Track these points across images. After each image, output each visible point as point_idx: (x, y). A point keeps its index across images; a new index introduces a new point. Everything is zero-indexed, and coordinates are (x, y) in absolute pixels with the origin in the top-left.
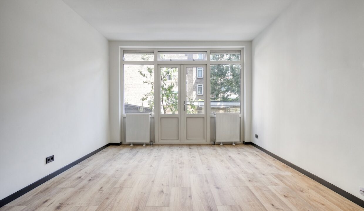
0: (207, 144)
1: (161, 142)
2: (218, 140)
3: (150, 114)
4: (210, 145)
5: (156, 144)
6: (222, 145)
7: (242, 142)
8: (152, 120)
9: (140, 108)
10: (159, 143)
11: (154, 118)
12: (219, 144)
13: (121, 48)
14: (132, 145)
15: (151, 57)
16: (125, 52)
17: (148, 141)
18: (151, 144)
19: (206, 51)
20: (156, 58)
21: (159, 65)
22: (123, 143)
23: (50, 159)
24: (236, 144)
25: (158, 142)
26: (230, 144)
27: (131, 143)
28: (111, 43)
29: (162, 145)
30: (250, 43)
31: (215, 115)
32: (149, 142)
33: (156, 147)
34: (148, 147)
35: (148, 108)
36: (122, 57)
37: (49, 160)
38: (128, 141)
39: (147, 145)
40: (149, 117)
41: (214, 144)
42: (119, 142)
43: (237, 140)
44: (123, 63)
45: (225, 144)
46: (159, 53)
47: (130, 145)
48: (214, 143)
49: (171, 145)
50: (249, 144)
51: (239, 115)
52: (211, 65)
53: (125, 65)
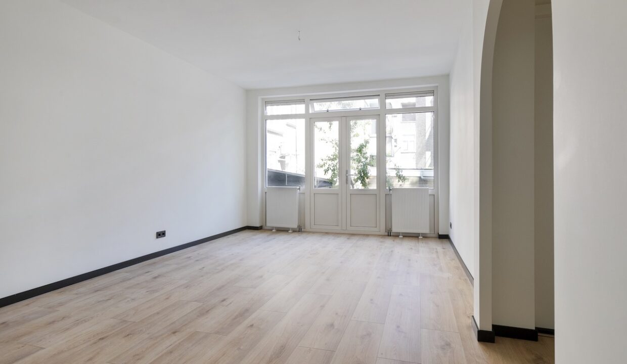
0: (380, 235)
1: (314, 228)
2: (395, 230)
3: (298, 187)
4: (383, 236)
5: (307, 230)
7: (436, 235)
8: (302, 197)
10: (311, 230)
11: (304, 193)
12: (397, 236)
13: (262, 99)
14: (274, 231)
15: (300, 109)
16: (267, 102)
17: (295, 226)
18: (299, 230)
19: (379, 95)
20: (307, 109)
21: (311, 120)
22: (264, 227)
23: (161, 234)
24: (425, 237)
25: (310, 228)
26: (414, 236)
27: (273, 227)
28: (249, 94)
29: (315, 233)
30: (447, 78)
31: (391, 191)
33: (306, 235)
34: (296, 235)
35: (328, 179)
36: (263, 110)
37: (159, 235)
38: (270, 224)
39: (294, 231)
40: (296, 192)
41: (390, 236)
42: (258, 225)
43: (426, 230)
44: (265, 118)
45: (407, 236)
46: (311, 101)
47: (272, 230)
48: (389, 234)
49: (327, 233)
50: (445, 237)
51: (430, 192)
52: (387, 115)
53: (267, 121)
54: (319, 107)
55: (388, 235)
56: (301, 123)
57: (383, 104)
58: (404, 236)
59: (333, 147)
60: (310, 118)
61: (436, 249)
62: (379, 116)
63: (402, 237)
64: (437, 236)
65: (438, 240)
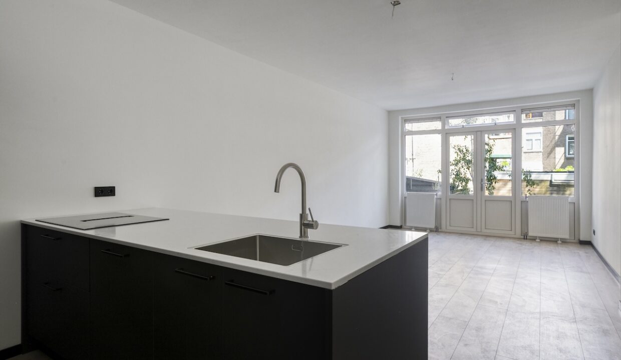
0: (516, 238)
1: (450, 229)
2: (531, 234)
3: (436, 194)
4: (519, 239)
5: (444, 231)
6: (538, 240)
7: (576, 241)
8: (438, 201)
9: (434, 184)
11: (440, 199)
12: (533, 239)
13: (402, 118)
15: (437, 125)
16: (406, 121)
18: (436, 230)
19: (515, 111)
20: (443, 125)
21: (446, 134)
22: (404, 226)
24: (564, 242)
25: (446, 229)
26: (554, 241)
27: (412, 227)
28: (391, 114)
29: (450, 233)
30: (590, 92)
31: (527, 199)
32: (434, 227)
33: (442, 234)
34: (432, 234)
36: (403, 127)
38: (409, 224)
39: (431, 231)
40: (434, 197)
41: (526, 239)
43: (566, 236)
44: (405, 134)
45: (544, 240)
46: (447, 119)
48: (525, 237)
49: (462, 234)
50: (588, 244)
51: (570, 200)
52: (523, 129)
53: (406, 136)
54: (455, 122)
55: (524, 239)
56: (438, 138)
57: (518, 119)
58: (541, 240)
59: (455, 153)
60: (446, 133)
61: (578, 253)
62: (514, 130)
63: (539, 240)
64: (578, 241)
65: (579, 245)
